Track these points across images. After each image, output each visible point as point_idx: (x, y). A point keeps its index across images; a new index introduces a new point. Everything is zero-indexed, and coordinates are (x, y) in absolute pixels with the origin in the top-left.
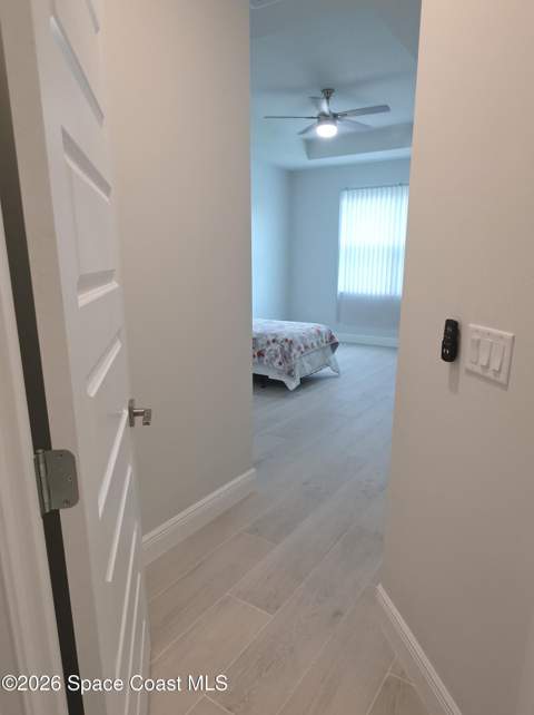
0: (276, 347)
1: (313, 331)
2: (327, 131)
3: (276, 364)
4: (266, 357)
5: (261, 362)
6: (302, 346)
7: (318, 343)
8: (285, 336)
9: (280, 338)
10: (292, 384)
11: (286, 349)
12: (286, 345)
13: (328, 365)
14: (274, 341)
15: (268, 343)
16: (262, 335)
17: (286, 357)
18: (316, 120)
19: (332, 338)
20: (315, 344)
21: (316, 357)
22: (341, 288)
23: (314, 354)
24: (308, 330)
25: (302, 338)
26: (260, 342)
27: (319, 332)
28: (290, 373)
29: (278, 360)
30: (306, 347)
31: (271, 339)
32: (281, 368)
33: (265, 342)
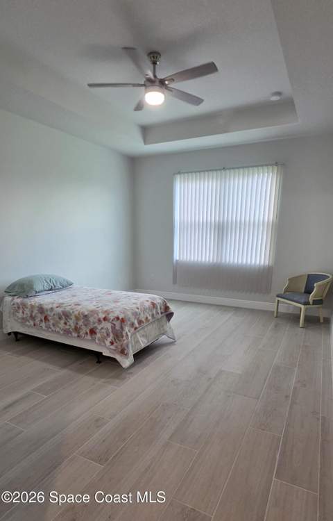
0: (108, 325)
1: (147, 304)
2: (154, 98)
3: (108, 343)
4: (98, 335)
5: (94, 340)
6: (136, 322)
7: (153, 315)
8: (117, 313)
9: (111, 316)
10: (126, 362)
11: (118, 327)
12: (118, 324)
13: (163, 334)
14: (105, 319)
15: (99, 320)
16: (93, 312)
17: (118, 335)
18: (144, 88)
19: (167, 308)
20: (150, 318)
21: (151, 330)
22: (177, 256)
23: (150, 327)
24: (142, 303)
25: (135, 314)
26: (91, 319)
27: (154, 304)
28: (123, 352)
29: (109, 340)
30: (140, 322)
31: (102, 316)
32: (112, 347)
33: (96, 320)
